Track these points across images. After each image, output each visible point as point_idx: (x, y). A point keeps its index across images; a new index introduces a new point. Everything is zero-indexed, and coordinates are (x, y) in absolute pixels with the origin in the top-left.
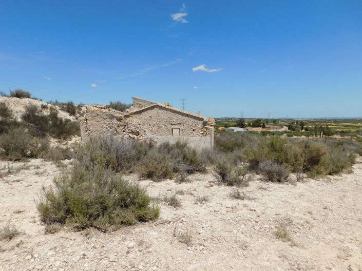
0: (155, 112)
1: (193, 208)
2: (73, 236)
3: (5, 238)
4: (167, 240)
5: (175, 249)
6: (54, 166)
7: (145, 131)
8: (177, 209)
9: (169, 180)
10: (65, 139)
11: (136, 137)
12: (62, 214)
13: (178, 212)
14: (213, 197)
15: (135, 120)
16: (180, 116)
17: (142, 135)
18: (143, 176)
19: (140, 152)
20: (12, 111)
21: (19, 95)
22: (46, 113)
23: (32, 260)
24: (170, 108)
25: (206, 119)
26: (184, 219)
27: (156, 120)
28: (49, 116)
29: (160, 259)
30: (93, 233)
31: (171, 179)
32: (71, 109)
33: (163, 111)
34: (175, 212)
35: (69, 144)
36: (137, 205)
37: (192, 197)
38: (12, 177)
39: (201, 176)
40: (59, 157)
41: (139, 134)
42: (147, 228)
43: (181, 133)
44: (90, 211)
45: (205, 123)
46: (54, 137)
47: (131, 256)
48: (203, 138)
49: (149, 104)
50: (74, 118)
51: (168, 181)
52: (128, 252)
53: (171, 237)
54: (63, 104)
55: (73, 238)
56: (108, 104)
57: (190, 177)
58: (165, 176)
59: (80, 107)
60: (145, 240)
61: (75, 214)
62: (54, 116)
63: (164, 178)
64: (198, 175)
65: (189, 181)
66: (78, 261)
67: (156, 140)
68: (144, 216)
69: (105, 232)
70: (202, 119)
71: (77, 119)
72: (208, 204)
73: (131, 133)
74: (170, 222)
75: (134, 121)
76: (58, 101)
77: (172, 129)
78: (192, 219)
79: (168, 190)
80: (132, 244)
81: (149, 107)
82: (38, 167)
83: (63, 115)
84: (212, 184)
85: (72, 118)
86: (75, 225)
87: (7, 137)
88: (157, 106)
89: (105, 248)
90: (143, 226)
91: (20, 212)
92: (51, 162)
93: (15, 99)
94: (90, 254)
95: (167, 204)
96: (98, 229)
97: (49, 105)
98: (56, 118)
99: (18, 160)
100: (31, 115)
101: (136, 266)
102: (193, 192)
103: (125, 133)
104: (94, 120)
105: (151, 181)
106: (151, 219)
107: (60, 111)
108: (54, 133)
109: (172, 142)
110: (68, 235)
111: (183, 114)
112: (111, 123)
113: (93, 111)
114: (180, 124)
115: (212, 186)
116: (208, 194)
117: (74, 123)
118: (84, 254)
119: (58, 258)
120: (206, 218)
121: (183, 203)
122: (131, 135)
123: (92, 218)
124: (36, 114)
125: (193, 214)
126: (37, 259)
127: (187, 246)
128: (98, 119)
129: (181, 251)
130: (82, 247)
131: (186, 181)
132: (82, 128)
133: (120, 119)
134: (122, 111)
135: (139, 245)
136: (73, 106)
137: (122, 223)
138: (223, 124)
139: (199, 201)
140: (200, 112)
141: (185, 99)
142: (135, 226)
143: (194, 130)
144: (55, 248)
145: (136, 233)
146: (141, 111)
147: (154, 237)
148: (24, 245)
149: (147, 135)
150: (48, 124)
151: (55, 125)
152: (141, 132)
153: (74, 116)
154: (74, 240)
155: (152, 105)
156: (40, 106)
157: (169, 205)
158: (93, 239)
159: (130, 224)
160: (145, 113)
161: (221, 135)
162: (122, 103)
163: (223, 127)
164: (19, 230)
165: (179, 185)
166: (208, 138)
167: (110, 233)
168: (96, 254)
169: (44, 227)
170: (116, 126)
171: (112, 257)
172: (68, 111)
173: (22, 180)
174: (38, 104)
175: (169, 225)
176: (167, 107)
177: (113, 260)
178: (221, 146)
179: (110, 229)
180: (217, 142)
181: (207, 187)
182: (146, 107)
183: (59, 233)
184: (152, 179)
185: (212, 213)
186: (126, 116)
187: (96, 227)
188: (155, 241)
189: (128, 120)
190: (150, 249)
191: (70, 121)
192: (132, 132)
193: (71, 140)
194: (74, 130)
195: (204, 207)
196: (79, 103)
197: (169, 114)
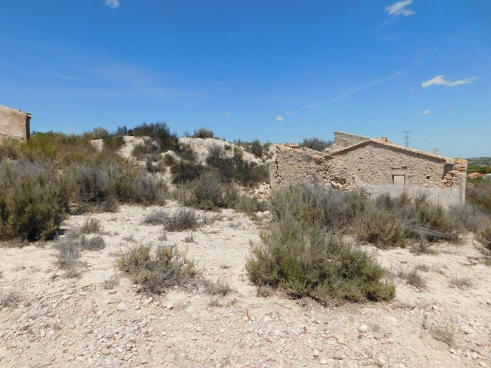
0: (367, 151)
1: (448, 293)
2: (287, 304)
3: (219, 293)
4: (414, 332)
5: (429, 347)
6: (247, 218)
7: (353, 178)
8: (421, 291)
9: (400, 248)
10: (251, 186)
11: (341, 186)
12: (275, 275)
13: (423, 295)
14: (480, 282)
15: (340, 163)
16: (405, 157)
17: (349, 184)
18: (361, 239)
19: (354, 206)
20: (196, 153)
21: (202, 135)
22: (230, 155)
23: (250, 322)
24: (390, 145)
25: (449, 160)
26: (434, 306)
27: (368, 163)
28: (233, 158)
29: (408, 356)
30: (311, 304)
31: (403, 247)
32: (257, 149)
33: (378, 149)
34: (418, 295)
35: (256, 193)
36: (365, 277)
37: (443, 277)
38: (208, 228)
39: (453, 248)
40: (252, 208)
41: (345, 182)
42: (381, 310)
43: (407, 181)
44: (309, 277)
45: (448, 168)
46: (239, 184)
47: (365, 342)
48: (446, 189)
49: (358, 140)
50: (261, 160)
51: (399, 250)
52: (360, 337)
53: (419, 329)
54: (249, 144)
55: (288, 306)
56: (302, 142)
57: (433, 247)
58: (395, 242)
59: (267, 146)
60: (381, 325)
61: (289, 277)
62: (238, 158)
63: (392, 245)
64: (444, 246)
65: (432, 252)
66: (300, 334)
67: (370, 191)
68: (375, 293)
69: (325, 306)
70: (443, 161)
71: (263, 161)
72: (471, 290)
73: (333, 180)
74: (413, 308)
75: (338, 164)
76: (241, 141)
77: (393, 176)
78: (448, 308)
79: (401, 263)
80: (364, 327)
81: (358, 144)
82: (231, 219)
83: (249, 157)
84: (473, 261)
85: (258, 161)
86: (291, 290)
87: (200, 182)
88: (370, 143)
89: (329, 326)
90: (374, 306)
91: (226, 267)
92: (243, 214)
93: (199, 139)
94: (312, 329)
95: (405, 281)
96: (317, 300)
97: (233, 146)
98: (242, 161)
99: (210, 209)
100: (216, 157)
101: (374, 357)
102: (443, 270)
103: (325, 180)
104: (286, 163)
105: (375, 248)
106: (384, 299)
107: (244, 152)
108: (239, 179)
109: (395, 195)
110: (282, 301)
111: (410, 154)
112: (308, 166)
113: (286, 152)
114: (405, 168)
115: (475, 264)
116: (470, 276)
117: (262, 166)
118: (305, 328)
119: (276, 326)
120: (474, 312)
121: (429, 284)
122: (334, 183)
123: (310, 286)
124: (220, 157)
125: (450, 302)
126: (254, 322)
127: (447, 346)
128: (291, 161)
129: (438, 352)
130: (301, 318)
131: (428, 253)
132: (272, 173)
133: (319, 162)
134: (320, 151)
135: (374, 330)
136: (259, 146)
137: (346, 298)
138: (478, 167)
139: (457, 284)
140: (437, 150)
141: (410, 131)
142: (363, 305)
143: (428, 178)
144: (271, 314)
145: (365, 314)
146: (347, 150)
147: (394, 324)
148: (239, 305)
149: (356, 184)
150: (233, 168)
151: (240, 169)
152: (349, 180)
153: (261, 158)
154: (290, 309)
155: (361, 142)
156: (224, 147)
157: (407, 283)
158: (313, 312)
159: (356, 301)
160: (353, 152)
161: (476, 186)
162: (320, 140)
163: (477, 174)
164: (231, 287)
165: (417, 257)
166: (455, 189)
167: (331, 308)
168: (320, 331)
169: (254, 288)
170: (314, 171)
171: (341, 339)
172: (253, 153)
173: (218, 232)
174: (221, 144)
175: (412, 312)
176: (386, 144)
177: (342, 342)
178: (479, 202)
179: (331, 303)
180: (471, 196)
181: (467, 265)
182: (354, 145)
183: (272, 298)
184: (375, 245)
185: (482, 306)
186: (328, 158)
187: (313, 298)
188: (395, 329)
189: (330, 163)
190: (391, 340)
191: (256, 164)
192: (336, 179)
193: (258, 188)
194: (261, 176)
195: (466, 295)
196: (266, 142)
197: (389, 154)
